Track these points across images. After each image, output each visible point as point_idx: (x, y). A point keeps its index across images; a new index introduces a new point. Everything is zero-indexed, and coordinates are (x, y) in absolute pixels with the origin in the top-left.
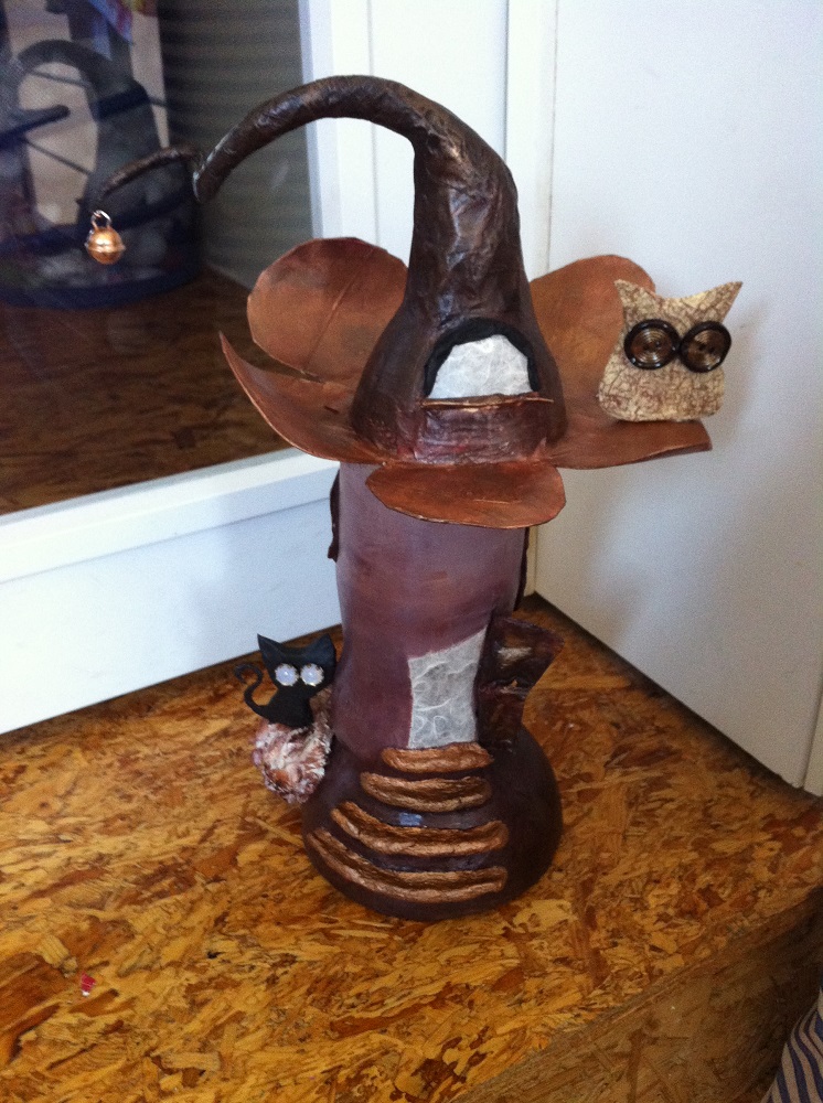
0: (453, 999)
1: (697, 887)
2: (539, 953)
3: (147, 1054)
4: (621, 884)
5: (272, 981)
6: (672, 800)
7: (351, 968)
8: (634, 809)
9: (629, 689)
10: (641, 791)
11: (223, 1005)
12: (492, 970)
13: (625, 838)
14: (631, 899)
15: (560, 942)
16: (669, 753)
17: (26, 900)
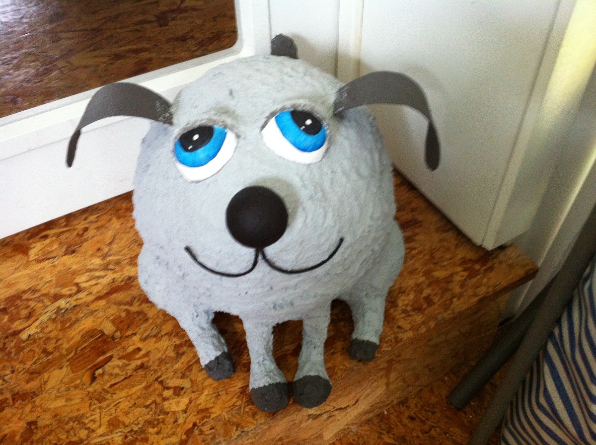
1: (422, 297)
3: (156, 380)
6: (415, 249)
11: (192, 355)
16: (416, 222)
17: (93, 301)
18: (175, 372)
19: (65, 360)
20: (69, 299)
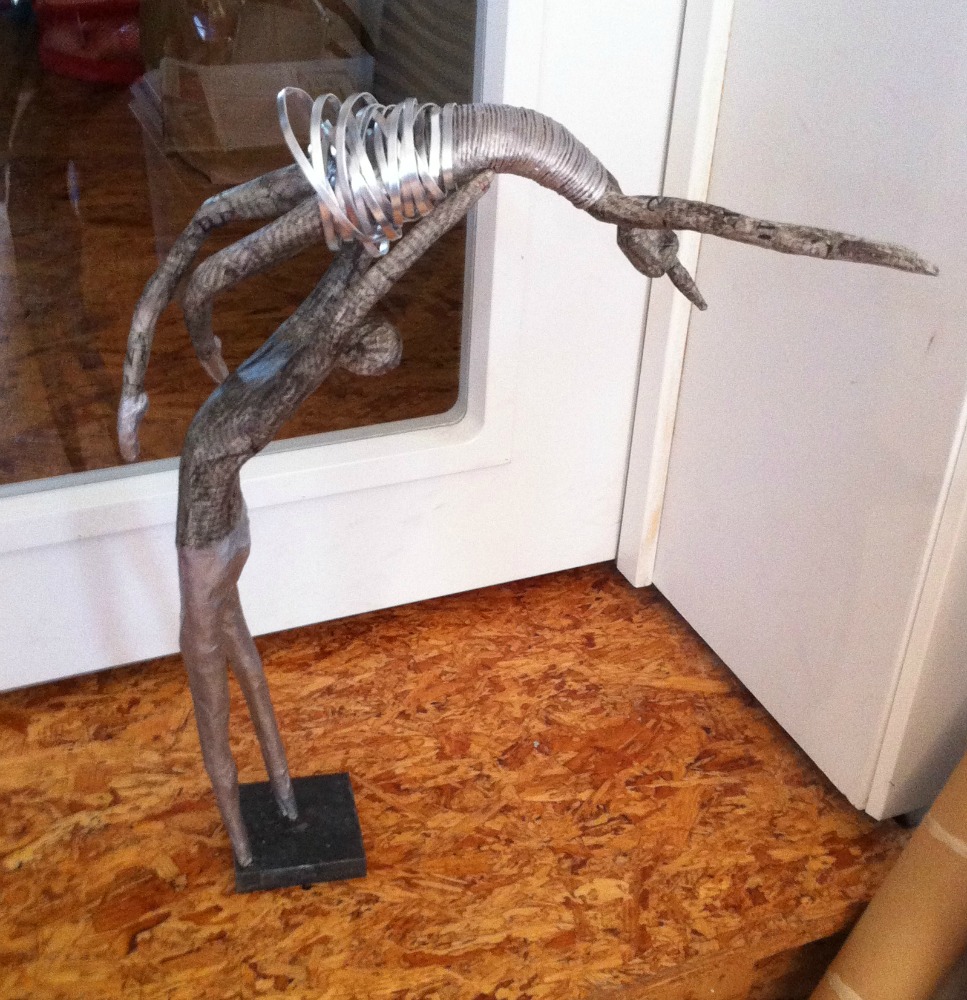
0: (510, 949)
1: (747, 886)
2: (593, 922)
3: (245, 961)
4: (678, 874)
5: (357, 915)
6: (743, 806)
7: (426, 913)
8: (705, 810)
9: (728, 695)
10: (715, 795)
11: (312, 929)
12: (549, 930)
13: (690, 835)
14: (684, 889)
15: (613, 916)
16: (751, 762)
17: (140, 822)
18: (280, 953)
19: (82, 910)
20: (96, 813)
